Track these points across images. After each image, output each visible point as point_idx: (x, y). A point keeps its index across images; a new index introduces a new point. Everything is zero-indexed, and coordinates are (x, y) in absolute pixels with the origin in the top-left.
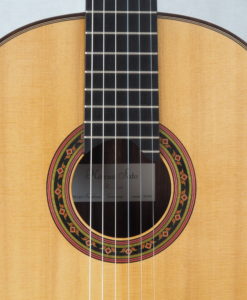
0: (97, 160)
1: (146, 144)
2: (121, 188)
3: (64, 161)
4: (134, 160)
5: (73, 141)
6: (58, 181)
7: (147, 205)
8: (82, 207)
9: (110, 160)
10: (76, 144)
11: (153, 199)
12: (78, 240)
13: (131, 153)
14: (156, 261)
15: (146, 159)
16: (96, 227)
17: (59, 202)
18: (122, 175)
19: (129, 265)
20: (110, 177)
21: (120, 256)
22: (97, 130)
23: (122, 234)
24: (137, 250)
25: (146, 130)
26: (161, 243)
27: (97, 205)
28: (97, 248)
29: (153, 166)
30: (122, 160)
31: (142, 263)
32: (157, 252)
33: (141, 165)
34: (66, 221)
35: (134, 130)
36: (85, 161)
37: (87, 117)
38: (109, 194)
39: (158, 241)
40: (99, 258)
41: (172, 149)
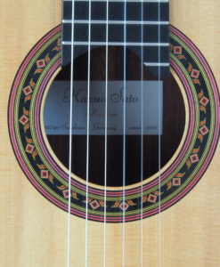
0: (80, 76)
1: (151, 54)
2: (114, 115)
3: (33, 76)
4: (134, 75)
5: (46, 49)
6: (24, 105)
7: (151, 140)
8: (58, 142)
9: (98, 76)
10: (50, 52)
11: (159, 132)
13: (129, 66)
15: (151, 75)
16: (78, 170)
17: (25, 134)
18: (116, 97)
20: (97, 100)
21: (111, 212)
22: (81, 33)
24: (135, 204)
25: (150, 33)
26: (169, 195)
27: (79, 140)
28: (79, 200)
29: (159, 84)
30: (116, 76)
32: (165, 207)
33: (142, 84)
35: (133, 33)
36: (63, 76)
37: (67, 15)
38: (96, 125)
39: (166, 191)
40: (82, 215)
41: (188, 61)
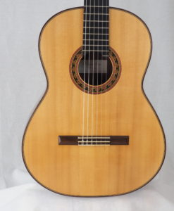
0: (87, 59)
1: (104, 53)
2: (95, 68)
3: (75, 59)
4: (100, 59)
5: (79, 52)
6: (73, 66)
7: (104, 74)
8: (82, 75)
9: (91, 59)
10: (80, 53)
11: (106, 72)
12: (80, 86)
13: (99, 56)
14: (107, 94)
15: (104, 58)
16: (87, 82)
17: (74, 73)
18: (96, 64)
19: (97, 95)
20: (91, 64)
21: (95, 92)
22: (87, 48)
23: (95, 84)
24: (100, 90)
25: (104, 48)
26: (109, 88)
27: (87, 74)
28: (86, 89)
29: (106, 61)
30: (96, 59)
31: (102, 95)
32: (108, 91)
33: (102, 61)
34: (76, 79)
35: (100, 48)
36: (83, 59)
37: (84, 43)
38: (91, 71)
39: (108, 87)
40: (87, 92)
41: (113, 55)
